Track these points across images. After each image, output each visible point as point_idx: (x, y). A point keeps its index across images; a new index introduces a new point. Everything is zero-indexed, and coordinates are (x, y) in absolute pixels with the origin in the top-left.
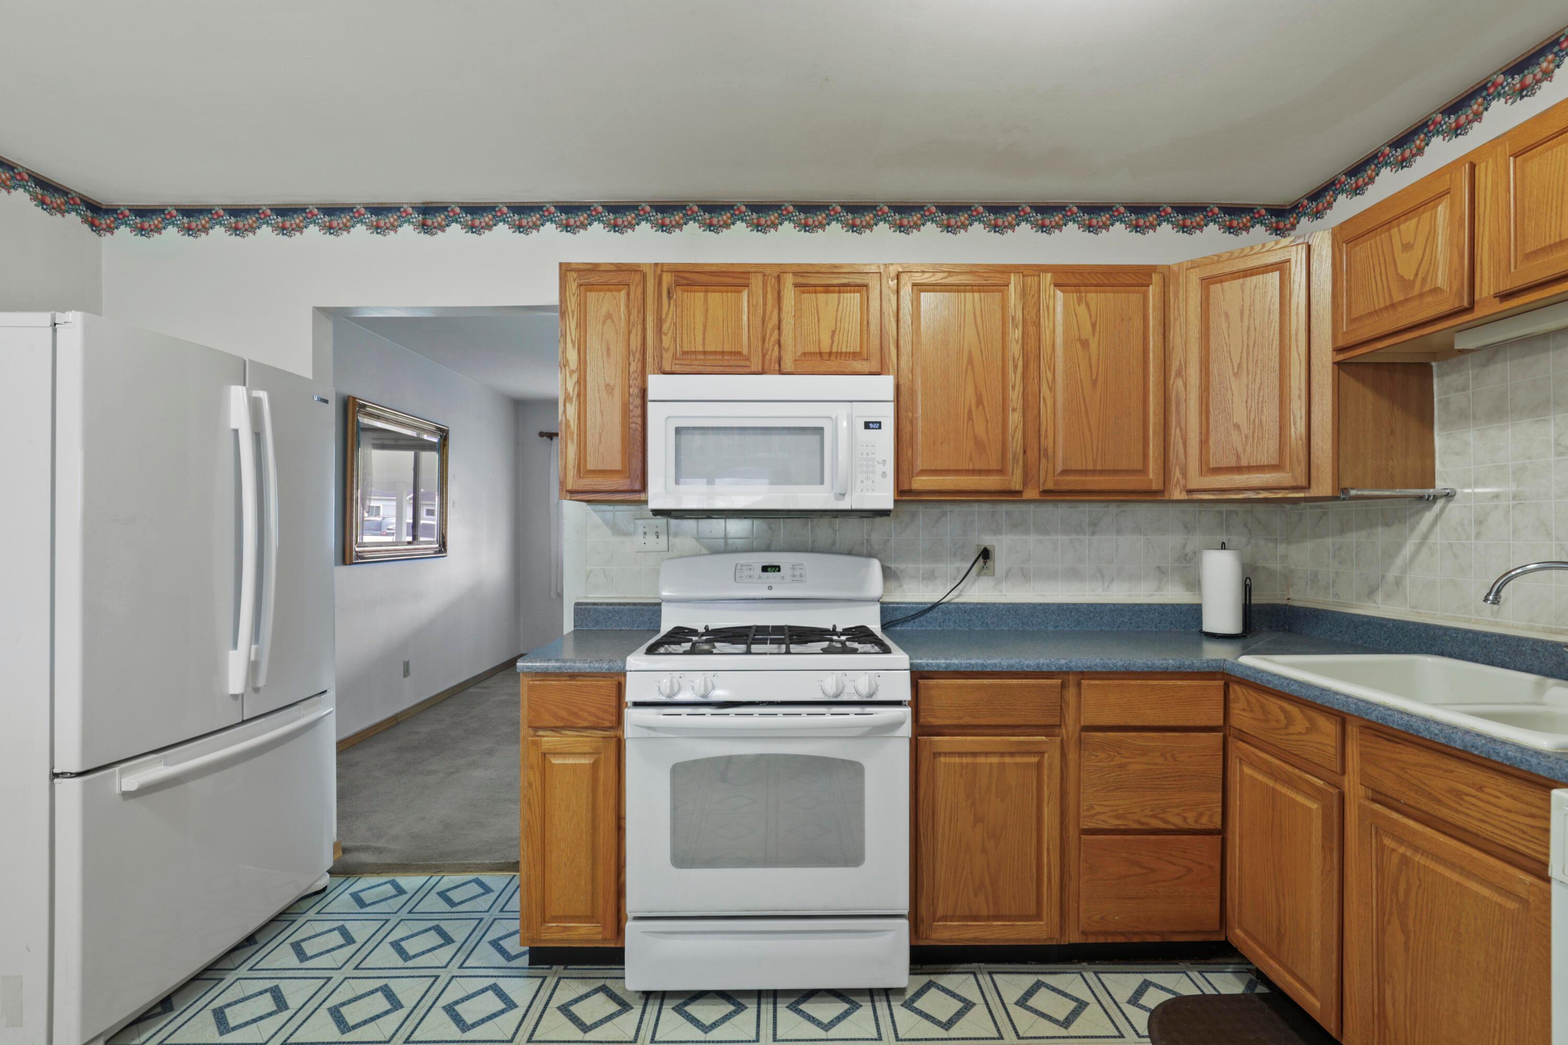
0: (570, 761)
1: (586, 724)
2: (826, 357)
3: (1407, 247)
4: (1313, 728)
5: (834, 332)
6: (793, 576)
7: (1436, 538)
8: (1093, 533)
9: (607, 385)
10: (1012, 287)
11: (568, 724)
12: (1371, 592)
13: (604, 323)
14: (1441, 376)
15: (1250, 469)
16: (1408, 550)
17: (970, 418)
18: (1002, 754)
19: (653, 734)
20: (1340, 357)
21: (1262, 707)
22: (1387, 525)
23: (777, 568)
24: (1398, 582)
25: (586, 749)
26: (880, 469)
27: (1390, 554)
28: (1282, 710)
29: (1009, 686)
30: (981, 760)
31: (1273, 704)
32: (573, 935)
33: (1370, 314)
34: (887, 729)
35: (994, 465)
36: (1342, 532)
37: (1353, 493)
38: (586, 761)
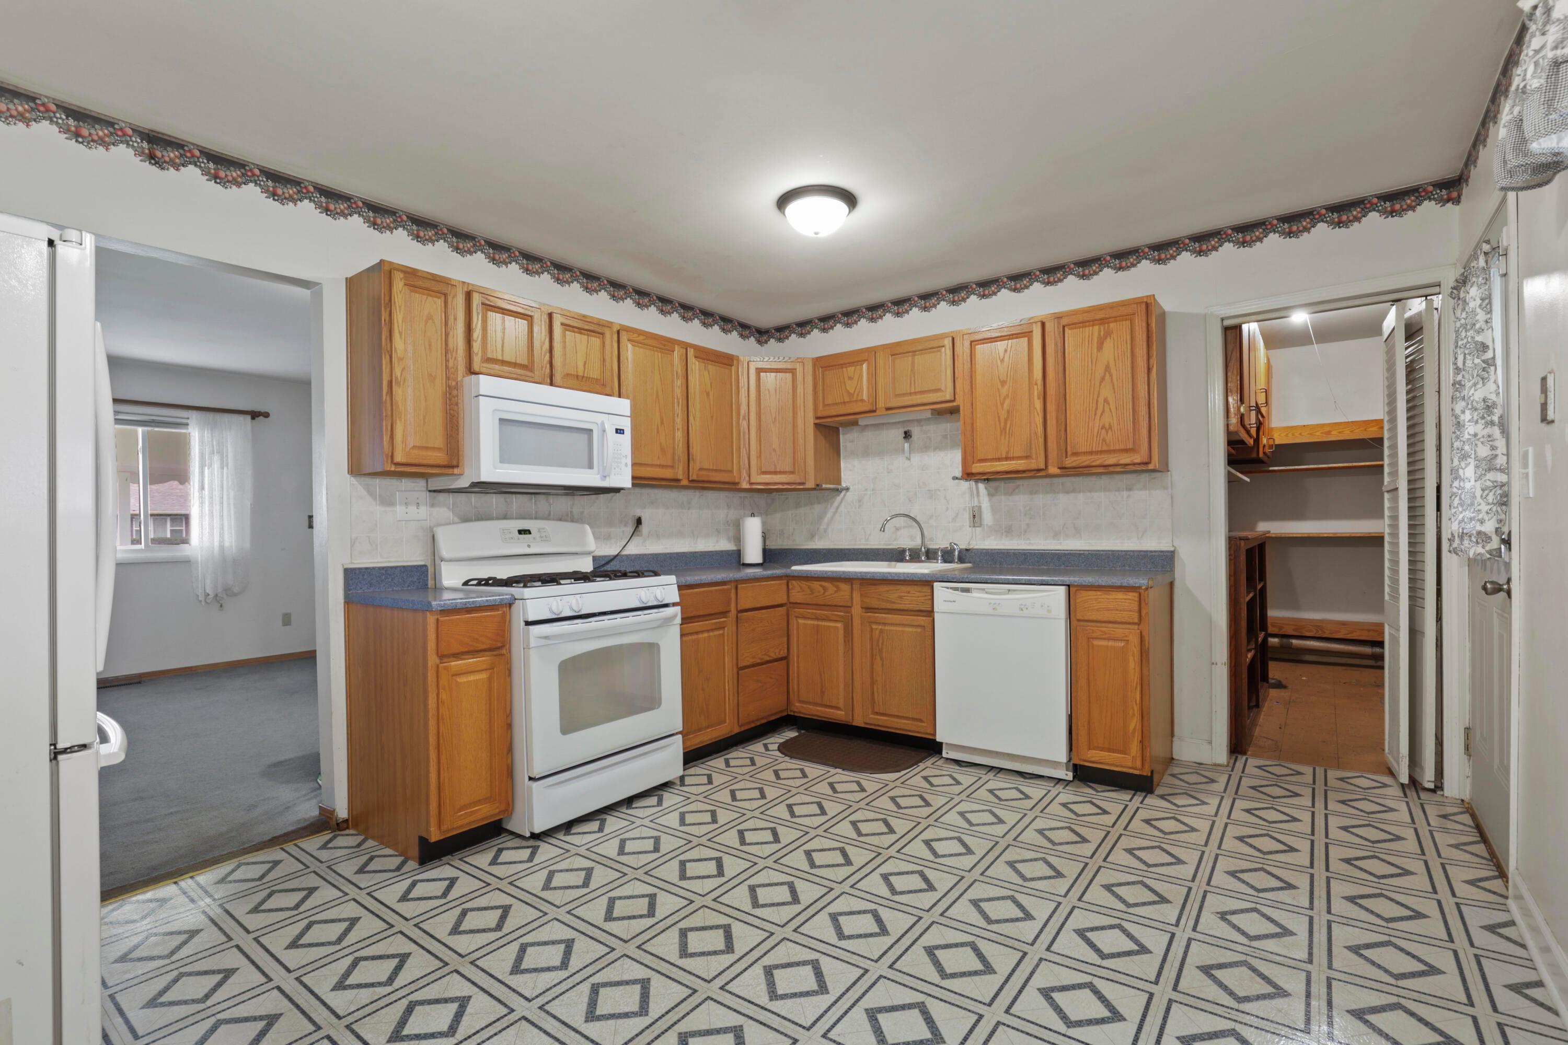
0: (472, 678)
1: (485, 647)
2: (580, 378)
3: (850, 378)
4: (838, 589)
5: (585, 363)
6: (541, 537)
7: (842, 509)
8: (689, 508)
9: (430, 375)
10: (676, 353)
11: (472, 649)
12: (812, 537)
13: (426, 322)
14: (843, 434)
15: (781, 473)
16: (829, 515)
17: (658, 432)
18: (708, 631)
19: (548, 642)
20: (817, 421)
21: (809, 587)
22: (819, 503)
23: (527, 532)
24: (825, 531)
25: (484, 667)
26: (624, 461)
27: (820, 518)
28: (821, 586)
29: (711, 591)
30: (701, 636)
31: (816, 585)
32: (479, 816)
33: (834, 404)
34: (668, 621)
35: (669, 463)
36: (796, 508)
37: (824, 486)
38: (483, 676)
